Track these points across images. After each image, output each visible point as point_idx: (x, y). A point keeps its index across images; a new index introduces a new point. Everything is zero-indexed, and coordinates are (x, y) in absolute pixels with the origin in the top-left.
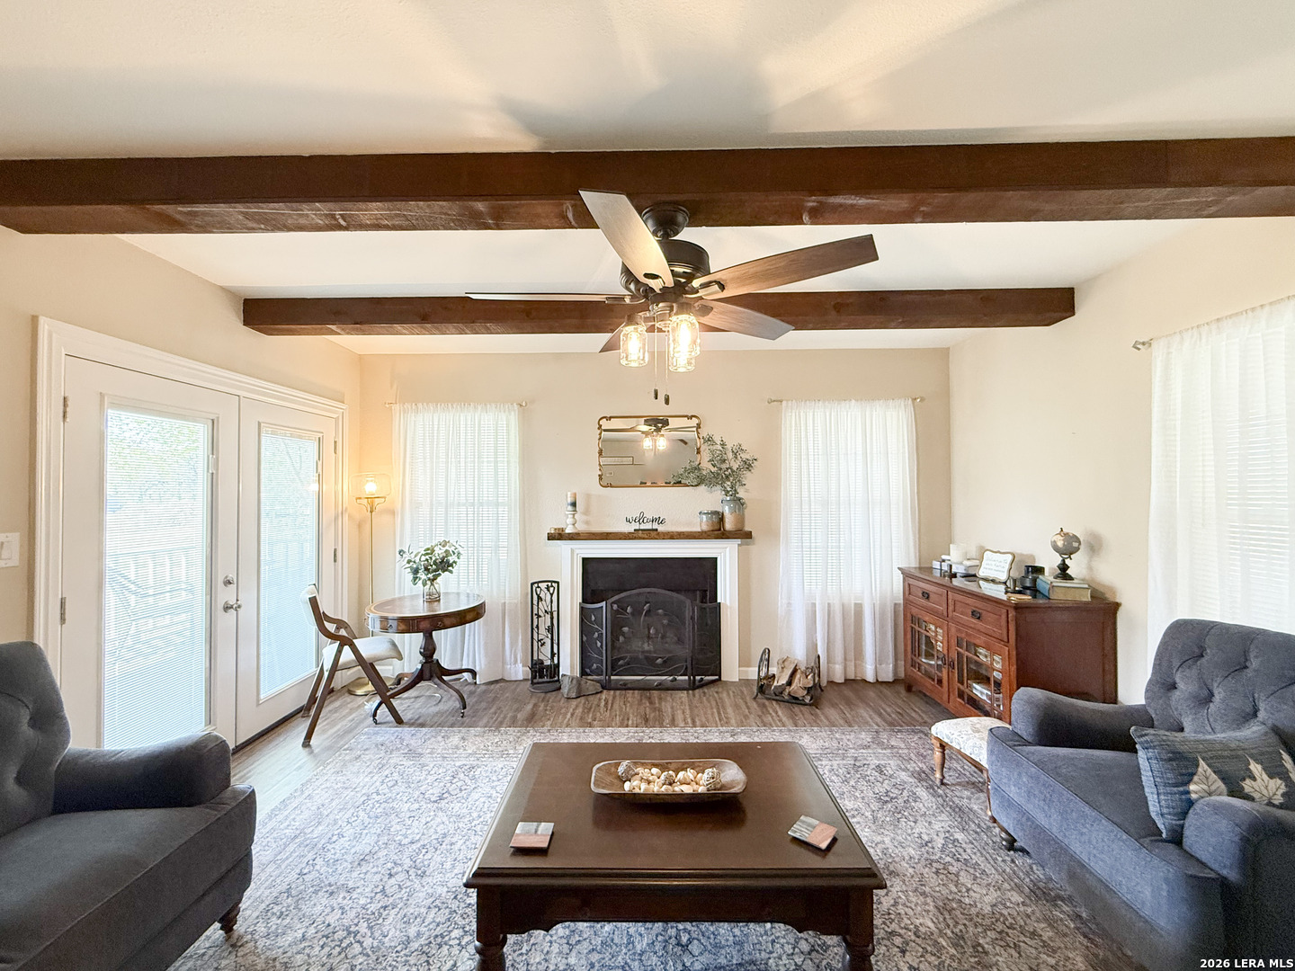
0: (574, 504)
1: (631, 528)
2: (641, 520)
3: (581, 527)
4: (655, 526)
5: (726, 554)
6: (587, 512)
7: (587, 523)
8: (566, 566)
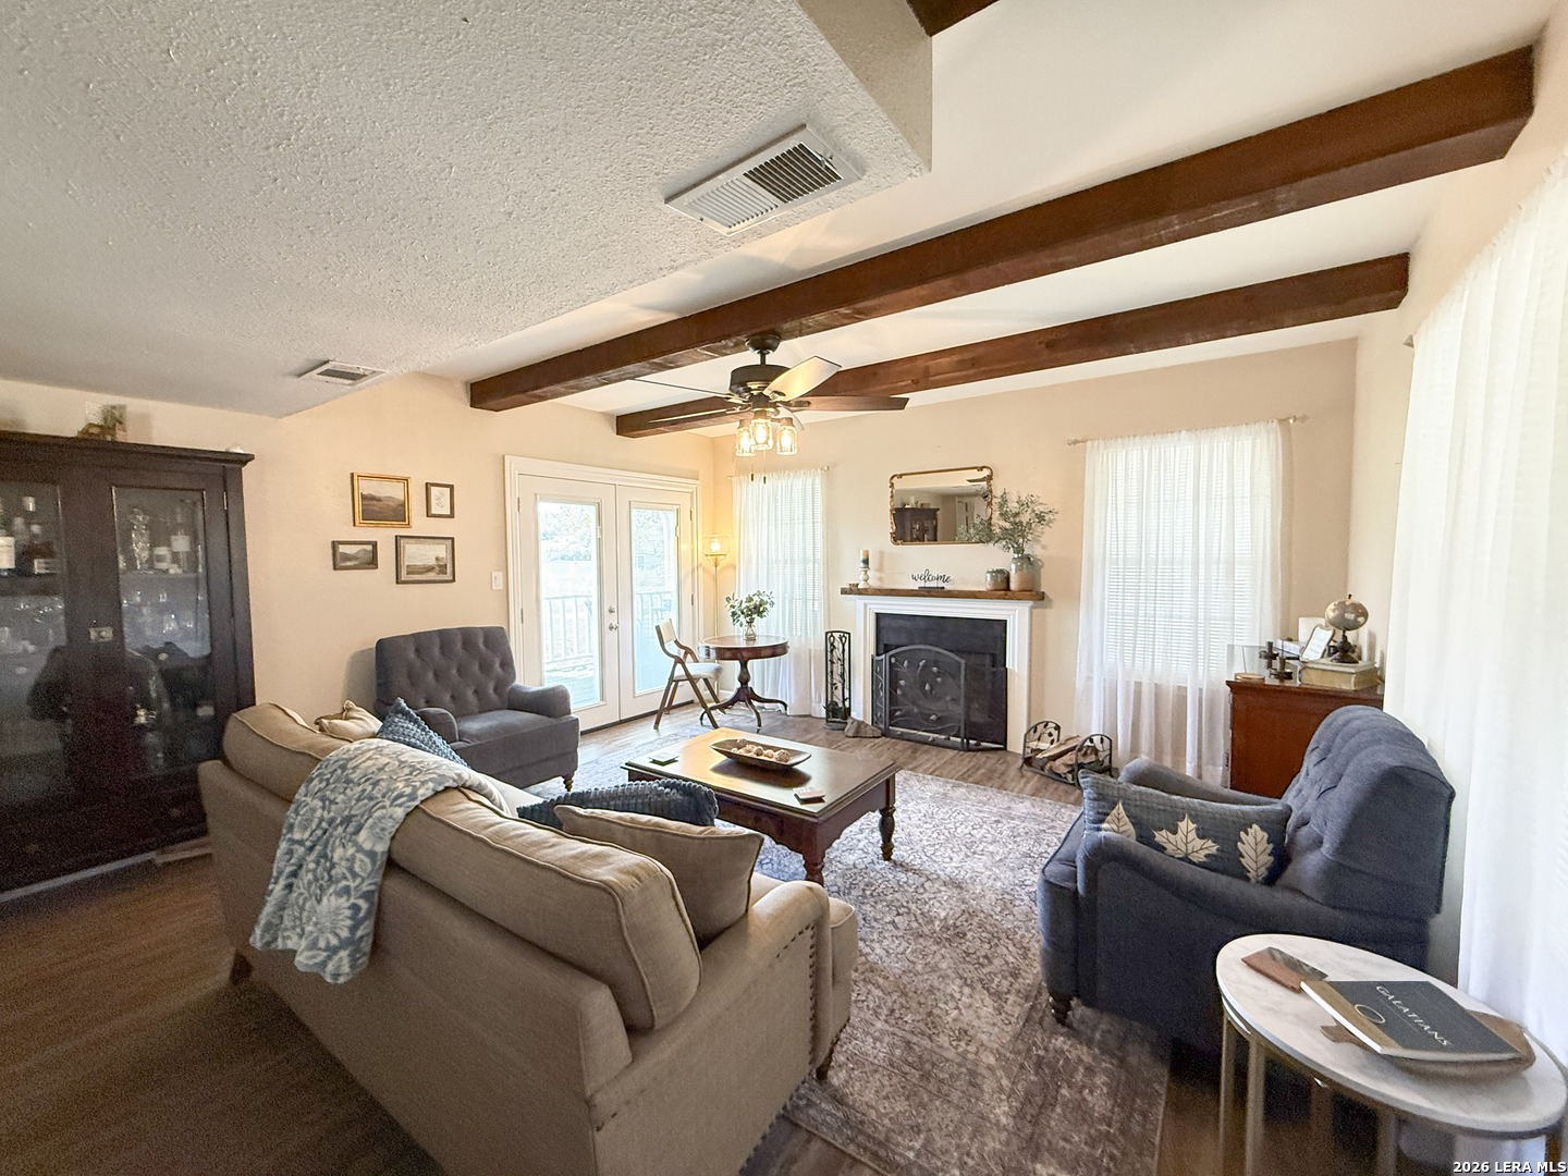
0: (866, 562)
1: (915, 586)
2: (926, 578)
3: (874, 583)
4: (941, 584)
5: (1016, 616)
6: (880, 569)
7: (881, 579)
8: (859, 621)
